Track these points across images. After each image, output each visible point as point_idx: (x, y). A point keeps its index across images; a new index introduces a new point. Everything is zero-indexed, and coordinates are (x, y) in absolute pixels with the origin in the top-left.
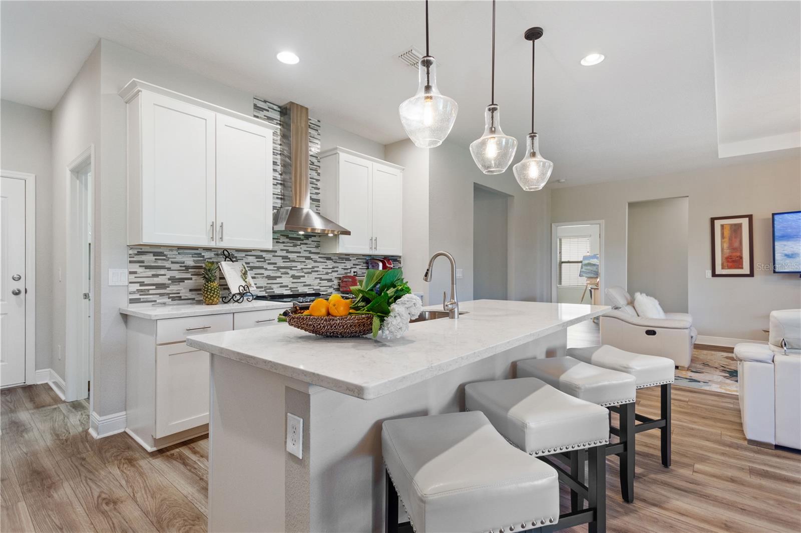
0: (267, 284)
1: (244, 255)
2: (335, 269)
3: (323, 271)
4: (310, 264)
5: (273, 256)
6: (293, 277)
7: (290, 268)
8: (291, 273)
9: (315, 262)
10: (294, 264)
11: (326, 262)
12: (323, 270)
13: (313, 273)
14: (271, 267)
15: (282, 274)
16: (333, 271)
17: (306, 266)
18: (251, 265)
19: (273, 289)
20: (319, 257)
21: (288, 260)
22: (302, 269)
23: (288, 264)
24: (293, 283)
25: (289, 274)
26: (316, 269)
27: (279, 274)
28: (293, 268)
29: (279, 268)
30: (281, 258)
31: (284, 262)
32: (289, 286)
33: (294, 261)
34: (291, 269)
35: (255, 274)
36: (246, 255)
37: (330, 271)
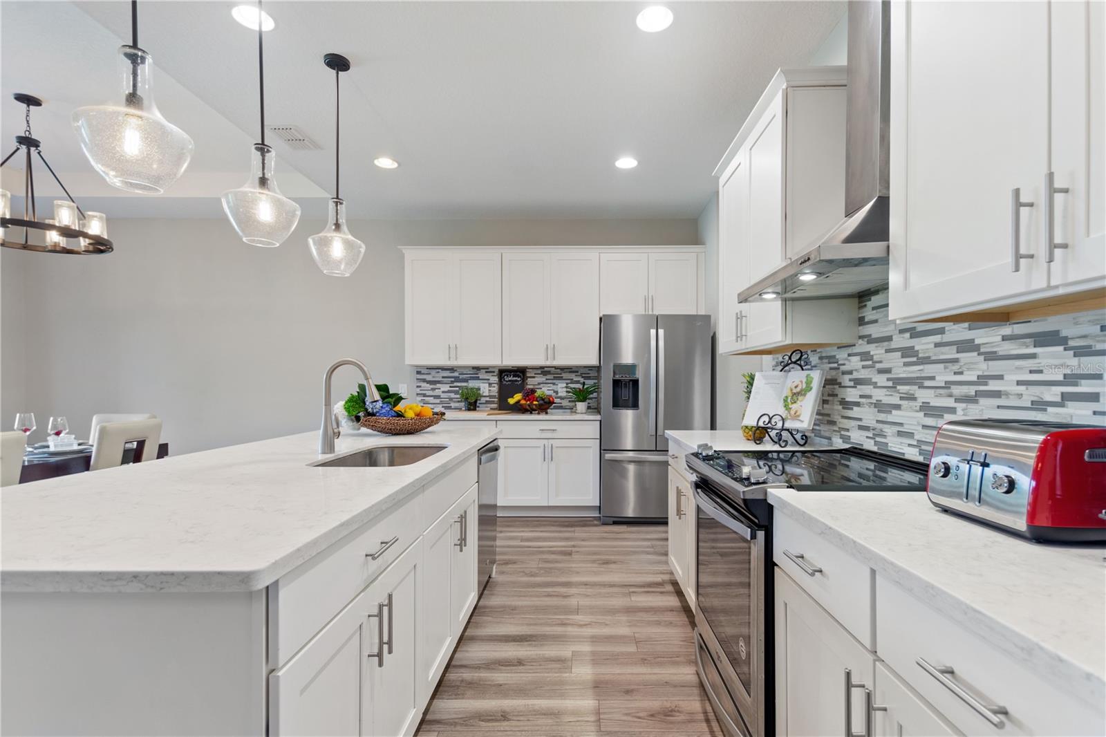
0: (878, 421)
1: (846, 355)
2: (1085, 387)
3: (1020, 396)
4: (975, 364)
5: (888, 351)
6: (927, 409)
7: (918, 382)
8: (924, 396)
9: (991, 356)
10: (929, 370)
11: (1033, 356)
12: (1022, 389)
13: (982, 401)
14: (881, 380)
15: (901, 398)
16: (1065, 397)
17: (961, 373)
18: (855, 375)
19: (885, 437)
20: (1004, 338)
21: (914, 359)
22: (948, 384)
23: (914, 371)
24: (924, 427)
25: (915, 399)
26: (993, 386)
27: (895, 400)
28: (927, 383)
29: (898, 381)
30: (899, 354)
31: (906, 364)
32: (916, 437)
33: (927, 361)
34: (921, 387)
35: (861, 396)
36: (849, 355)
37: (1053, 394)
